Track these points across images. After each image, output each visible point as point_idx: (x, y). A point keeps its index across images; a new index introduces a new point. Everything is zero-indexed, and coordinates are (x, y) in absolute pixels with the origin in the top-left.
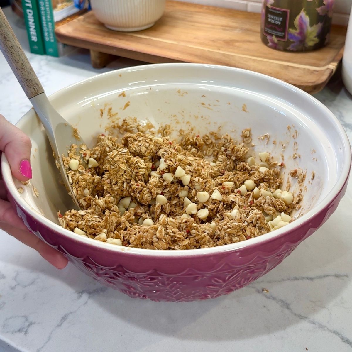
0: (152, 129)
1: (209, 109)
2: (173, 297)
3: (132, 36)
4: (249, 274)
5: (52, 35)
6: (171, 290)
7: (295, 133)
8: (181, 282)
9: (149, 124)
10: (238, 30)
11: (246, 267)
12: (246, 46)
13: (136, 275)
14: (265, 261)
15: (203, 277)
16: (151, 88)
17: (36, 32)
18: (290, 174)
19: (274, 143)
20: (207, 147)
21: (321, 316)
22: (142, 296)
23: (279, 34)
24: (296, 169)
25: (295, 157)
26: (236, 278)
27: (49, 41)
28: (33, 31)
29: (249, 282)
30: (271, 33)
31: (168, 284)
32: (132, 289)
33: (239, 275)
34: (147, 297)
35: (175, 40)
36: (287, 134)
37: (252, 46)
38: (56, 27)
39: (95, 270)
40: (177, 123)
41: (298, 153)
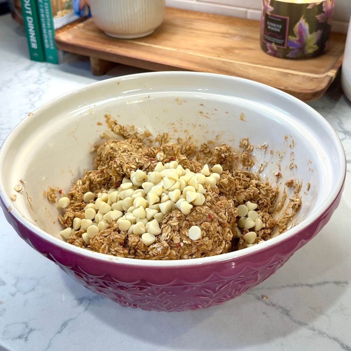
0: (150, 137)
1: (207, 117)
2: (163, 306)
3: (132, 43)
4: (240, 285)
5: (52, 42)
6: (161, 300)
7: (292, 143)
8: (170, 292)
9: (147, 132)
10: (238, 37)
11: (235, 278)
12: (245, 53)
13: (125, 284)
14: (256, 272)
15: (192, 287)
16: (149, 96)
17: (36, 39)
18: (286, 184)
19: (272, 152)
20: (205, 156)
21: (320, 323)
22: (132, 305)
23: (279, 41)
24: (292, 179)
25: (291, 167)
26: (226, 289)
27: (49, 48)
28: (33, 38)
29: (241, 292)
30: (271, 40)
31: (158, 294)
32: (122, 298)
33: (229, 286)
34: (137, 306)
35: (174, 47)
36: (284, 144)
37: (252, 54)
38: (56, 34)
39: (85, 278)
40: (175, 131)
41: (295, 163)
